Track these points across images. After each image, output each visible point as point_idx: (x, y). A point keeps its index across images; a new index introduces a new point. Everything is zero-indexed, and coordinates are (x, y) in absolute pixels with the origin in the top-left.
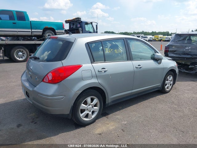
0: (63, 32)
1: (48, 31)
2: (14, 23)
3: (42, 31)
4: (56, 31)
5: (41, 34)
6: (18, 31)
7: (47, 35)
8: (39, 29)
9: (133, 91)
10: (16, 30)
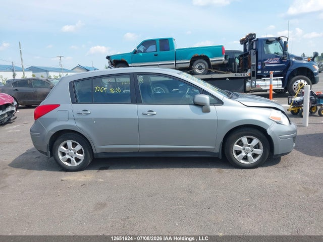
0: (222, 60)
1: (199, 61)
2: (155, 55)
3: (189, 61)
4: (211, 59)
5: (188, 65)
6: (160, 65)
7: (197, 67)
8: (185, 59)
9: (141, 146)
10: (158, 63)
